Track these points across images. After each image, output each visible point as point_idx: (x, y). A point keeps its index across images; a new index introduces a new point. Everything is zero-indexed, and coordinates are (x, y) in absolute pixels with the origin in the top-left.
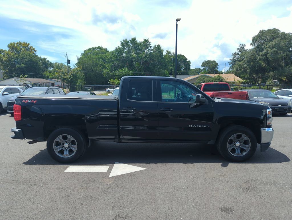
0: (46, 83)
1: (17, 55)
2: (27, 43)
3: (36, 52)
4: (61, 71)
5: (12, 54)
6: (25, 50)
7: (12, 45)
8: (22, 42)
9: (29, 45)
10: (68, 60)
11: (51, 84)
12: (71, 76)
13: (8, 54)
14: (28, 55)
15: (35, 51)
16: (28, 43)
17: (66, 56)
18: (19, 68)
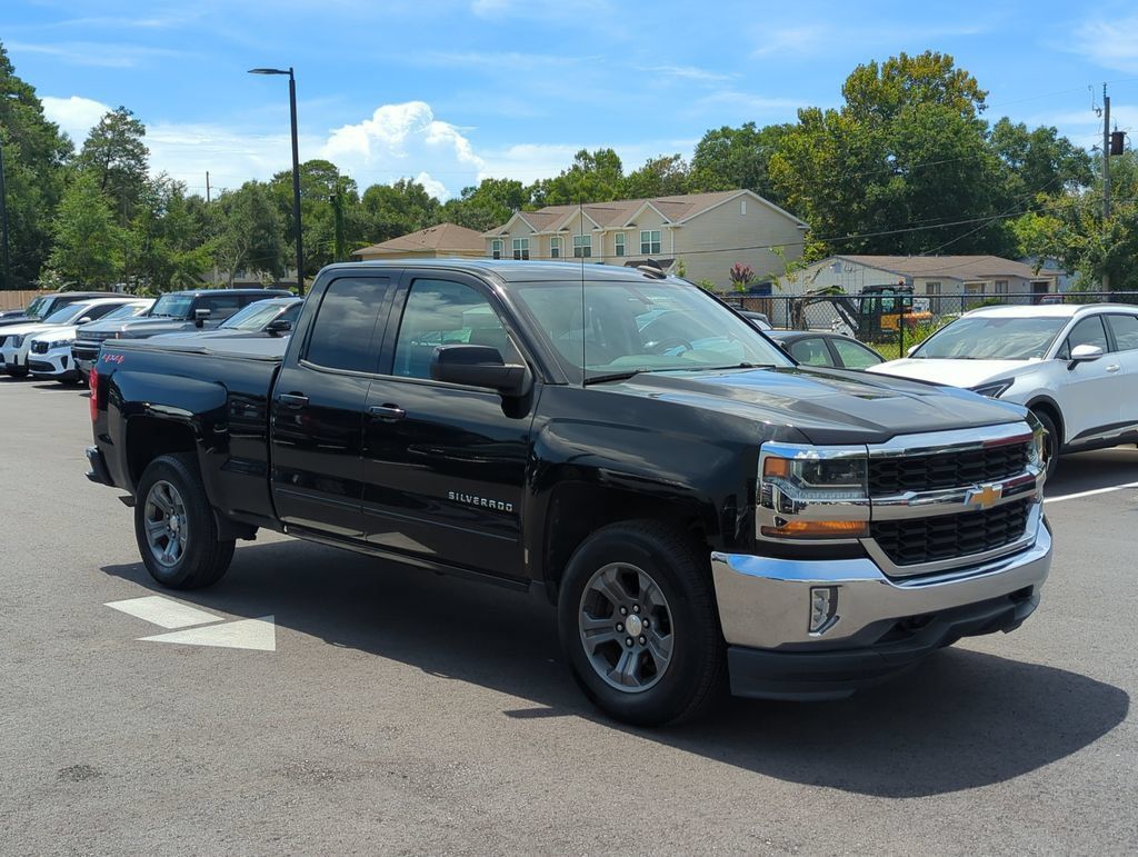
0: (1002, 281)
1: (878, 133)
2: (937, 59)
3: (981, 99)
4: (1064, 202)
5: (856, 127)
6: (926, 98)
7: (861, 80)
8: (912, 55)
9: (948, 63)
10: (1111, 131)
11: (1027, 289)
12: (1116, 236)
13: (837, 133)
14: (935, 126)
15: (980, 97)
16: (947, 57)
17: (1103, 107)
18: (879, 200)
